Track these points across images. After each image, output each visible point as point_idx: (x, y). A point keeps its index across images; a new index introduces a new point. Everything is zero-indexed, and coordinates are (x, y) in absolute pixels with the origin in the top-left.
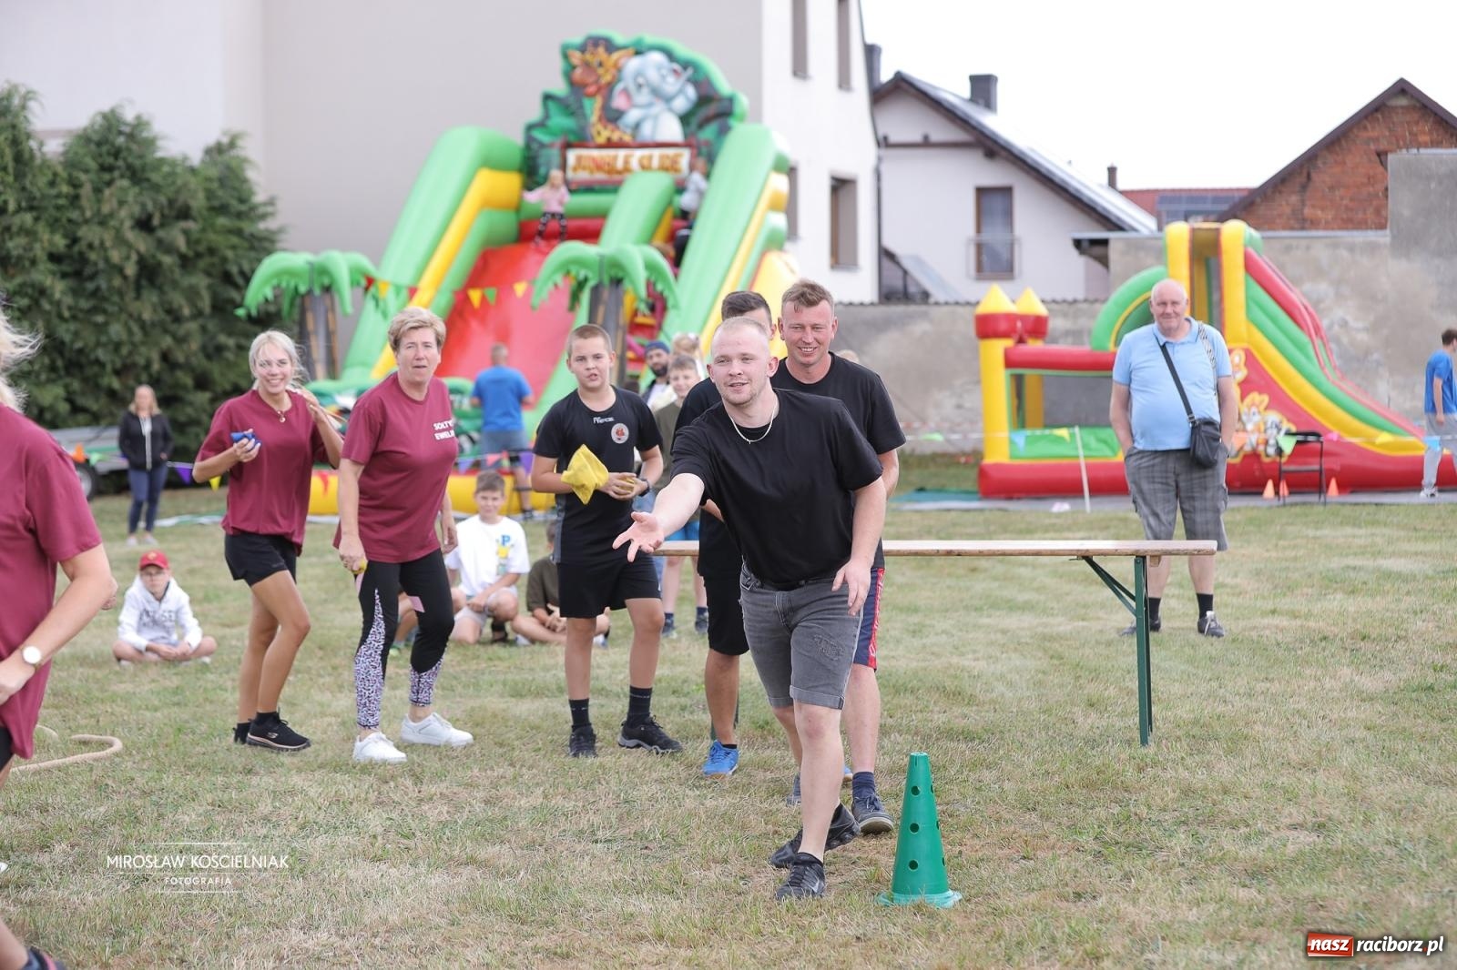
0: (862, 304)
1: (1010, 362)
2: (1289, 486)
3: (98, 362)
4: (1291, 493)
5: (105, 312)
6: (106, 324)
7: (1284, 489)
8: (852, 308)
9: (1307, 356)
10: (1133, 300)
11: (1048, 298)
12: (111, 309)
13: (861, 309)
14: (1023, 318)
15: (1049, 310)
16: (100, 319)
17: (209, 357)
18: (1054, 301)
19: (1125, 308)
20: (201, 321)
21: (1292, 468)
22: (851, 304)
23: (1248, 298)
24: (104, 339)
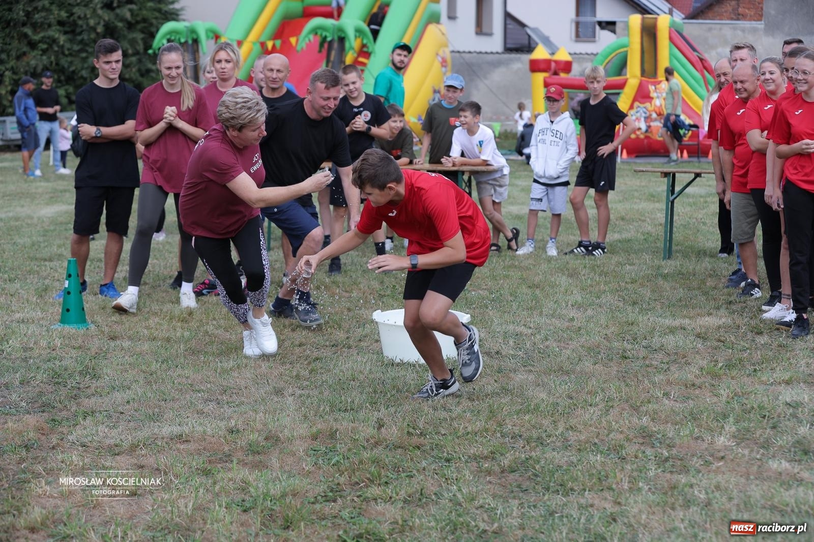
0: (486, 53)
1: (547, 85)
2: (688, 153)
3: (82, 77)
4: (689, 157)
5: (87, 51)
6: (87, 58)
7: (685, 154)
8: (481, 55)
9: (700, 86)
10: (611, 54)
11: (572, 52)
12: (90, 50)
13: (485, 55)
14: (556, 62)
15: (573, 58)
16: (84, 55)
17: (142, 75)
18: (575, 54)
19: (606, 58)
20: (138, 57)
21: (691, 143)
22: (480, 53)
23: (671, 55)
24: (86, 65)
